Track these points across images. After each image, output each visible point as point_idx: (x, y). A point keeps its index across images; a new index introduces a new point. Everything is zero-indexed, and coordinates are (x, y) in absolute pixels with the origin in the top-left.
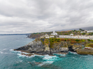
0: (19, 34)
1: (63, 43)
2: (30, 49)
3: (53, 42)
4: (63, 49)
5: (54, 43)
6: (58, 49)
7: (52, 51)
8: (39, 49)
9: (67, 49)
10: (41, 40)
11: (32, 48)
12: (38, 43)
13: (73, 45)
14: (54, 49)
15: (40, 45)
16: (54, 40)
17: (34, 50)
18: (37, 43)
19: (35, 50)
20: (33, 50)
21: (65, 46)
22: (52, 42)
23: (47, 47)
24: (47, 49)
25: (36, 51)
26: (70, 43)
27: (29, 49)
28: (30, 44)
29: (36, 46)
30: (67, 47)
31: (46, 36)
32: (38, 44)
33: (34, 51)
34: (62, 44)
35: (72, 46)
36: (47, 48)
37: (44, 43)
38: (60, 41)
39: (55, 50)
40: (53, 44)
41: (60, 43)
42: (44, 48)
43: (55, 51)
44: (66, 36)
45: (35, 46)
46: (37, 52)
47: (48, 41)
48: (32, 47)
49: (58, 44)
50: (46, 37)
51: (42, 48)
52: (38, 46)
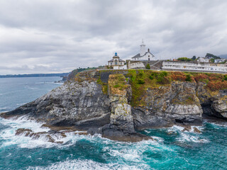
1: (182, 87)
2: (55, 110)
3: (140, 83)
4: (181, 110)
5: (147, 87)
6: (163, 112)
7: (139, 118)
8: (89, 112)
9: (196, 109)
10: (95, 77)
11: (61, 106)
12: (84, 90)
13: (216, 94)
14: (148, 113)
15: (93, 98)
16: (145, 77)
17: (69, 114)
18: (81, 88)
19: (73, 114)
20: (67, 117)
21: (190, 100)
22: (139, 86)
23: (122, 102)
24: (122, 110)
25: (76, 121)
26: (206, 88)
27: (51, 112)
28: (57, 93)
29: (77, 101)
30: (196, 103)
31: (116, 65)
32: (84, 92)
33: (70, 120)
34: (178, 92)
35: (214, 99)
36: (120, 105)
37: (106, 90)
38: (168, 82)
39: (153, 113)
40: (143, 94)
41: (168, 90)
42: (109, 109)
43: (152, 120)
44: (186, 64)
45: (73, 102)
46: (79, 123)
47: (122, 80)
48: (63, 103)
49: (161, 91)
50: (116, 68)
51: (100, 106)
52: (86, 98)
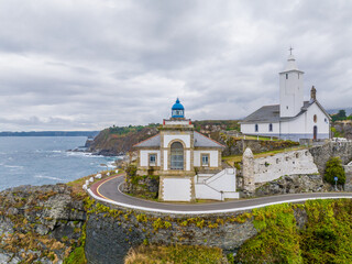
0: (62, 134)
